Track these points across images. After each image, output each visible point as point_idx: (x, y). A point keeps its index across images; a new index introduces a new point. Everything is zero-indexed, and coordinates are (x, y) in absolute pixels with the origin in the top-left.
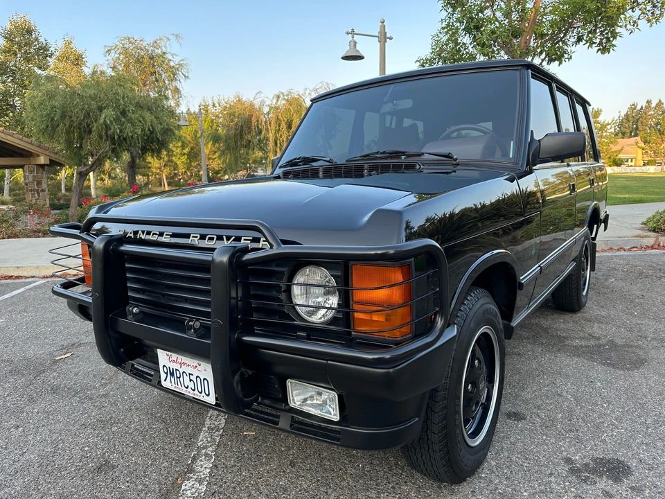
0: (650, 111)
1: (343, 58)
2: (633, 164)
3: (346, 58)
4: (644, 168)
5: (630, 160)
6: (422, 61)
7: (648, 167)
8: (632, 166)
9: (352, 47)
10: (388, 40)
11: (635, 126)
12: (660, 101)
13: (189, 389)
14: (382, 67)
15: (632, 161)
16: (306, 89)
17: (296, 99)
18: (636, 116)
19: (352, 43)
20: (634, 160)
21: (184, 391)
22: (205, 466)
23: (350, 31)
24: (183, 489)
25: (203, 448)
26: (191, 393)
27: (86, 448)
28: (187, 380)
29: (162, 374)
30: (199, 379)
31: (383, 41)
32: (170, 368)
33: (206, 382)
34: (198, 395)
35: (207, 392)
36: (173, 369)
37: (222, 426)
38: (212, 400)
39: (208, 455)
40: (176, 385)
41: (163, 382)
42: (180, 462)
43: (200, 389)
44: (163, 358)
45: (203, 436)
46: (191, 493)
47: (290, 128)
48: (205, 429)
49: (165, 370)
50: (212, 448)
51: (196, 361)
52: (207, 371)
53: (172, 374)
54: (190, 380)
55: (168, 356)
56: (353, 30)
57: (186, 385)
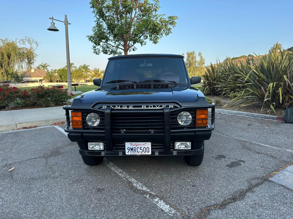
6: (89, 37)
9: (53, 25)
13: (140, 152)
14: (67, 35)
16: (16, 39)
17: (11, 44)
19: (53, 23)
21: (137, 154)
22: (133, 180)
23: (51, 18)
24: (135, 186)
25: (125, 177)
26: (140, 154)
27: (84, 188)
28: (139, 150)
29: (127, 151)
30: (145, 148)
31: (66, 25)
32: (131, 148)
33: (148, 148)
34: (143, 153)
35: (148, 151)
36: (133, 148)
37: (122, 171)
38: (150, 153)
39: (130, 178)
40: (134, 153)
41: (127, 153)
42: (123, 182)
43: (145, 151)
44: (128, 145)
45: (120, 175)
46: (139, 186)
47: (9, 58)
48: (118, 173)
49: (129, 149)
50: (128, 176)
51: (144, 143)
52: (148, 145)
53: (132, 149)
54: (141, 149)
55: (130, 144)
56: (52, 17)
57: (138, 152)
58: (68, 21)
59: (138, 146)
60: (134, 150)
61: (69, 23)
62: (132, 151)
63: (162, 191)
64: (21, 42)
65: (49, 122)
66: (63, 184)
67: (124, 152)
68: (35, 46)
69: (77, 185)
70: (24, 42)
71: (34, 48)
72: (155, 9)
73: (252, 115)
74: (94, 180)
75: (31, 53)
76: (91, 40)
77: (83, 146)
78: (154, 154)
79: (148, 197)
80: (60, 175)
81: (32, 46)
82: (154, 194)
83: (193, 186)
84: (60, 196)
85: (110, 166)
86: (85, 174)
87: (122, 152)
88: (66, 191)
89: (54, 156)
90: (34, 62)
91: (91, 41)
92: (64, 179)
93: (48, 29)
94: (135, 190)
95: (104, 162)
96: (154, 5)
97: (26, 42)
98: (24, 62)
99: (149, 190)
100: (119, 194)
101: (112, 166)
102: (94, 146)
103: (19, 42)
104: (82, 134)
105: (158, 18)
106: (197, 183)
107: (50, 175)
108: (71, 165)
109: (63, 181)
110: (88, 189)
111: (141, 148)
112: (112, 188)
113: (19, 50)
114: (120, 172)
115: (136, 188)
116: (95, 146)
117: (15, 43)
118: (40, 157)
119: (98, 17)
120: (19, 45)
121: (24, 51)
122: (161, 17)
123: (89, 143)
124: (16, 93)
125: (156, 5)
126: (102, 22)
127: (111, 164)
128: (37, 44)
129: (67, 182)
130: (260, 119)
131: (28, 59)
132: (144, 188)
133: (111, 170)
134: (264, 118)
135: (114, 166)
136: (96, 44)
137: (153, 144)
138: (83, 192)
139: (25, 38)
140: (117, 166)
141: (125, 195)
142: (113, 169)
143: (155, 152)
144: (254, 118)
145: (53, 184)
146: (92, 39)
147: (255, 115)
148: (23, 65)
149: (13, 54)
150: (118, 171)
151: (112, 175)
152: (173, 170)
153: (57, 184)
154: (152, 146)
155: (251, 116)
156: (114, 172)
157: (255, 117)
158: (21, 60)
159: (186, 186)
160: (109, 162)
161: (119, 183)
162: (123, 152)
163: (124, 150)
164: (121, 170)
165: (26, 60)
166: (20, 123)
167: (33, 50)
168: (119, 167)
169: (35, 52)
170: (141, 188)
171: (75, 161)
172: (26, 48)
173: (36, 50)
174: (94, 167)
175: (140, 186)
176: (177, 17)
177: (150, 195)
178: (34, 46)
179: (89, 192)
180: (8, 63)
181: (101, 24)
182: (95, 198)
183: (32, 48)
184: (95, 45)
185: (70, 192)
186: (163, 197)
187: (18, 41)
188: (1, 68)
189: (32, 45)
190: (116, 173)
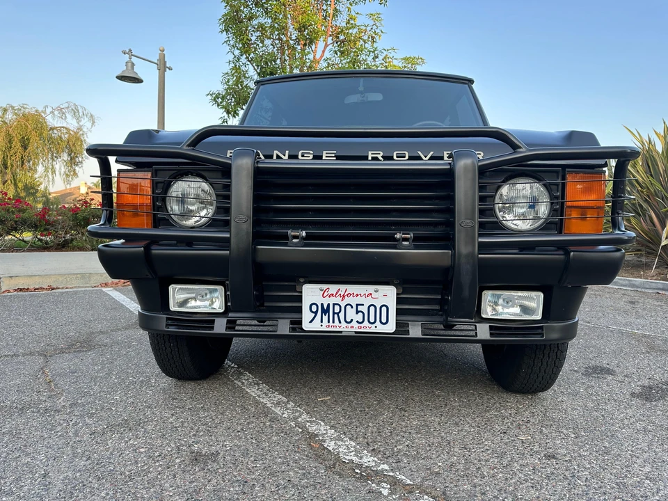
1: (118, 78)
3: (122, 78)
6: (214, 96)
9: (130, 68)
10: (167, 69)
13: (354, 324)
14: (161, 94)
16: (47, 106)
17: (33, 115)
19: (130, 64)
21: (343, 328)
22: (322, 428)
23: (127, 51)
24: (330, 448)
25: (295, 419)
26: (355, 327)
27: (142, 450)
28: (351, 313)
29: (306, 315)
30: (372, 309)
31: (162, 69)
32: (322, 305)
33: (384, 309)
34: (367, 328)
35: (384, 320)
36: (329, 305)
37: (285, 399)
38: (391, 327)
39: (310, 422)
40: (331, 323)
41: (306, 326)
42: (288, 433)
43: (372, 320)
44: (312, 294)
45: (278, 410)
46: (346, 449)
47: (25, 147)
48: (269, 405)
49: (314, 308)
50: (305, 416)
51: (370, 289)
52: (387, 295)
53: (325, 311)
54: (357, 312)
55: (321, 290)
56: (130, 50)
57: (348, 320)
58: (165, 63)
59: (347, 300)
60: (334, 313)
61: (168, 65)
62: (325, 318)
63: (437, 473)
64: (56, 113)
65: (89, 278)
66: (70, 434)
67: (297, 323)
68: (89, 124)
69: (121, 439)
70: (63, 113)
71: (85, 129)
72: (373, 38)
73: (627, 282)
74: (186, 424)
75: (78, 139)
76: (216, 101)
77: (154, 298)
78: (407, 332)
79: (385, 492)
80: (73, 405)
81: (81, 124)
82: (409, 482)
83: (549, 457)
84: (45, 476)
85: (243, 383)
86: (158, 403)
87: (289, 321)
88: (75, 455)
89: (75, 352)
90: (84, 162)
91: (218, 105)
92: (82, 416)
93: (118, 77)
94: (334, 464)
95: (226, 371)
96: (369, 29)
97: (67, 114)
98: (59, 160)
99: (386, 467)
100: (272, 474)
101: (250, 384)
102: (191, 298)
103: (51, 112)
104: (147, 248)
105: (379, 56)
106: (560, 446)
107: (40, 402)
108: (119, 378)
109: (76, 424)
110: (157, 454)
111: (360, 308)
112: (246, 454)
113: (51, 132)
114: (278, 403)
115: (338, 458)
116: (195, 299)
117: (43, 114)
118: (31, 354)
119: (237, 52)
120: (51, 120)
121: (63, 136)
122: (387, 55)
123: (171, 288)
124: (19, 211)
125: (374, 27)
126: (245, 64)
127: (248, 377)
128: (92, 119)
129: (88, 425)
130: (650, 291)
131: (69, 155)
132: (365, 459)
133: (245, 396)
134: (663, 289)
135: (258, 384)
136: (228, 112)
137: (403, 293)
138: (136, 462)
139: (66, 105)
140: (267, 383)
141: (294, 480)
142: (253, 392)
143: (408, 325)
144: (635, 289)
145: (36, 430)
146: (220, 100)
147: (637, 283)
148: (57, 167)
149: (34, 138)
150: (270, 399)
151: (248, 410)
152: (457, 404)
153: (51, 430)
154: (399, 301)
155: (624, 286)
156: (257, 403)
157: (637, 287)
158: (52, 155)
159: (523, 454)
160: (241, 374)
161: (274, 438)
162: (292, 323)
163: (295, 316)
164: (281, 397)
165: (65, 156)
166: (11, 277)
167: (83, 134)
168: (273, 386)
169: (86, 138)
170: (354, 458)
171: (133, 367)
172: (66, 128)
173: (89, 134)
174: (190, 386)
175: (348, 449)
176: (421, 59)
177: (395, 483)
178: (86, 123)
179: (161, 466)
180: (22, 158)
181: (243, 68)
182: (178, 487)
183: (80, 129)
184: (225, 114)
185: (88, 462)
186: (444, 493)
187: (48, 111)
188: (3, 170)
189: (80, 121)
190: (264, 406)
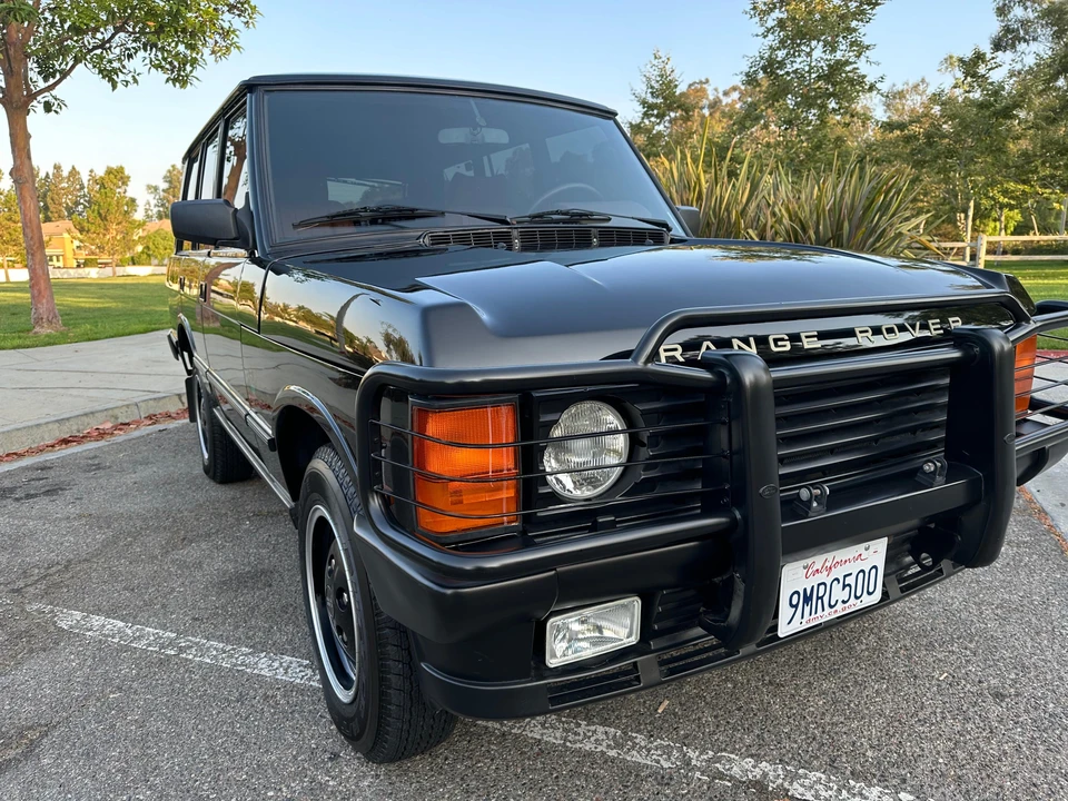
0: (60, 182)
2: (61, 264)
4: (80, 271)
5: (55, 258)
7: (87, 270)
8: (59, 267)
11: (42, 204)
12: (73, 168)
15: (58, 260)
18: (41, 187)
20: (61, 258)
21: (825, 616)
22: (747, 766)
25: (688, 764)
26: (839, 611)
28: (837, 592)
29: (784, 615)
30: (860, 576)
32: (805, 590)
33: (873, 572)
34: (852, 605)
35: (871, 588)
36: (812, 588)
37: (614, 731)
38: (877, 597)
39: (714, 760)
40: (813, 615)
41: (783, 630)
42: (720, 796)
43: (859, 592)
44: (792, 578)
45: (640, 759)
48: (613, 754)
49: (795, 599)
51: (860, 548)
52: (877, 552)
53: (808, 599)
54: (844, 587)
55: (805, 568)
57: (833, 603)
59: (834, 573)
60: (818, 599)
62: (807, 609)
63: (959, 777)
99: (907, 797)
111: (847, 580)
114: (617, 742)
123: (549, 625)
132: (870, 796)
156: (587, 756)
164: (600, 728)
190: (606, 757)
